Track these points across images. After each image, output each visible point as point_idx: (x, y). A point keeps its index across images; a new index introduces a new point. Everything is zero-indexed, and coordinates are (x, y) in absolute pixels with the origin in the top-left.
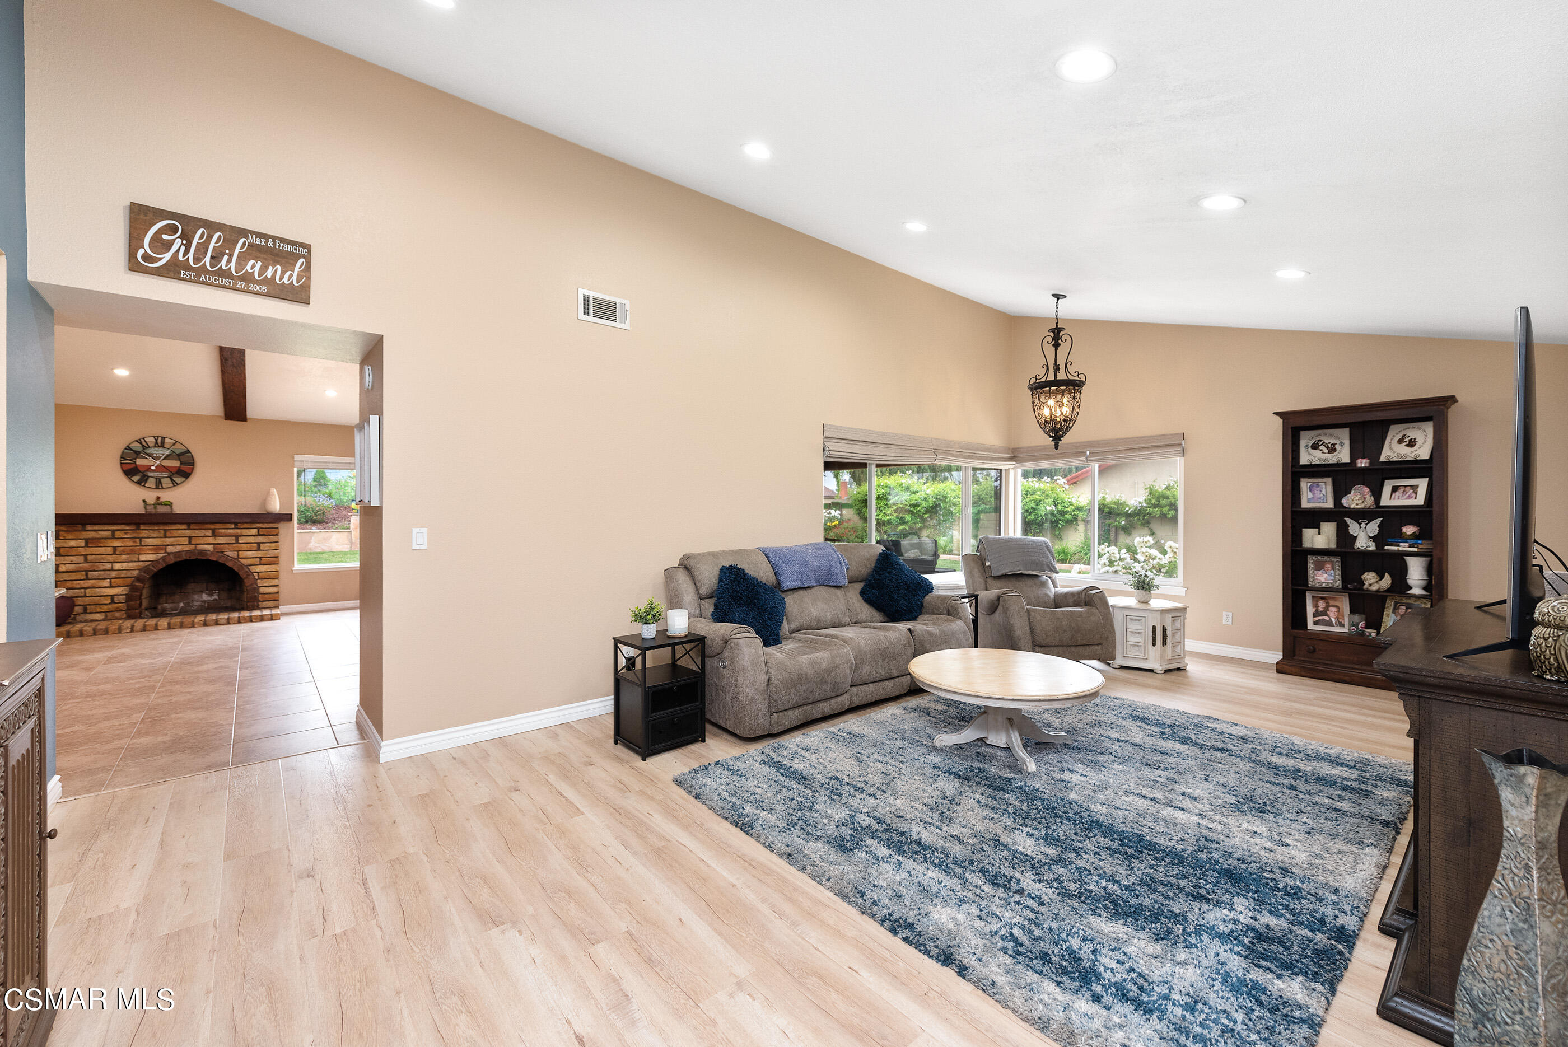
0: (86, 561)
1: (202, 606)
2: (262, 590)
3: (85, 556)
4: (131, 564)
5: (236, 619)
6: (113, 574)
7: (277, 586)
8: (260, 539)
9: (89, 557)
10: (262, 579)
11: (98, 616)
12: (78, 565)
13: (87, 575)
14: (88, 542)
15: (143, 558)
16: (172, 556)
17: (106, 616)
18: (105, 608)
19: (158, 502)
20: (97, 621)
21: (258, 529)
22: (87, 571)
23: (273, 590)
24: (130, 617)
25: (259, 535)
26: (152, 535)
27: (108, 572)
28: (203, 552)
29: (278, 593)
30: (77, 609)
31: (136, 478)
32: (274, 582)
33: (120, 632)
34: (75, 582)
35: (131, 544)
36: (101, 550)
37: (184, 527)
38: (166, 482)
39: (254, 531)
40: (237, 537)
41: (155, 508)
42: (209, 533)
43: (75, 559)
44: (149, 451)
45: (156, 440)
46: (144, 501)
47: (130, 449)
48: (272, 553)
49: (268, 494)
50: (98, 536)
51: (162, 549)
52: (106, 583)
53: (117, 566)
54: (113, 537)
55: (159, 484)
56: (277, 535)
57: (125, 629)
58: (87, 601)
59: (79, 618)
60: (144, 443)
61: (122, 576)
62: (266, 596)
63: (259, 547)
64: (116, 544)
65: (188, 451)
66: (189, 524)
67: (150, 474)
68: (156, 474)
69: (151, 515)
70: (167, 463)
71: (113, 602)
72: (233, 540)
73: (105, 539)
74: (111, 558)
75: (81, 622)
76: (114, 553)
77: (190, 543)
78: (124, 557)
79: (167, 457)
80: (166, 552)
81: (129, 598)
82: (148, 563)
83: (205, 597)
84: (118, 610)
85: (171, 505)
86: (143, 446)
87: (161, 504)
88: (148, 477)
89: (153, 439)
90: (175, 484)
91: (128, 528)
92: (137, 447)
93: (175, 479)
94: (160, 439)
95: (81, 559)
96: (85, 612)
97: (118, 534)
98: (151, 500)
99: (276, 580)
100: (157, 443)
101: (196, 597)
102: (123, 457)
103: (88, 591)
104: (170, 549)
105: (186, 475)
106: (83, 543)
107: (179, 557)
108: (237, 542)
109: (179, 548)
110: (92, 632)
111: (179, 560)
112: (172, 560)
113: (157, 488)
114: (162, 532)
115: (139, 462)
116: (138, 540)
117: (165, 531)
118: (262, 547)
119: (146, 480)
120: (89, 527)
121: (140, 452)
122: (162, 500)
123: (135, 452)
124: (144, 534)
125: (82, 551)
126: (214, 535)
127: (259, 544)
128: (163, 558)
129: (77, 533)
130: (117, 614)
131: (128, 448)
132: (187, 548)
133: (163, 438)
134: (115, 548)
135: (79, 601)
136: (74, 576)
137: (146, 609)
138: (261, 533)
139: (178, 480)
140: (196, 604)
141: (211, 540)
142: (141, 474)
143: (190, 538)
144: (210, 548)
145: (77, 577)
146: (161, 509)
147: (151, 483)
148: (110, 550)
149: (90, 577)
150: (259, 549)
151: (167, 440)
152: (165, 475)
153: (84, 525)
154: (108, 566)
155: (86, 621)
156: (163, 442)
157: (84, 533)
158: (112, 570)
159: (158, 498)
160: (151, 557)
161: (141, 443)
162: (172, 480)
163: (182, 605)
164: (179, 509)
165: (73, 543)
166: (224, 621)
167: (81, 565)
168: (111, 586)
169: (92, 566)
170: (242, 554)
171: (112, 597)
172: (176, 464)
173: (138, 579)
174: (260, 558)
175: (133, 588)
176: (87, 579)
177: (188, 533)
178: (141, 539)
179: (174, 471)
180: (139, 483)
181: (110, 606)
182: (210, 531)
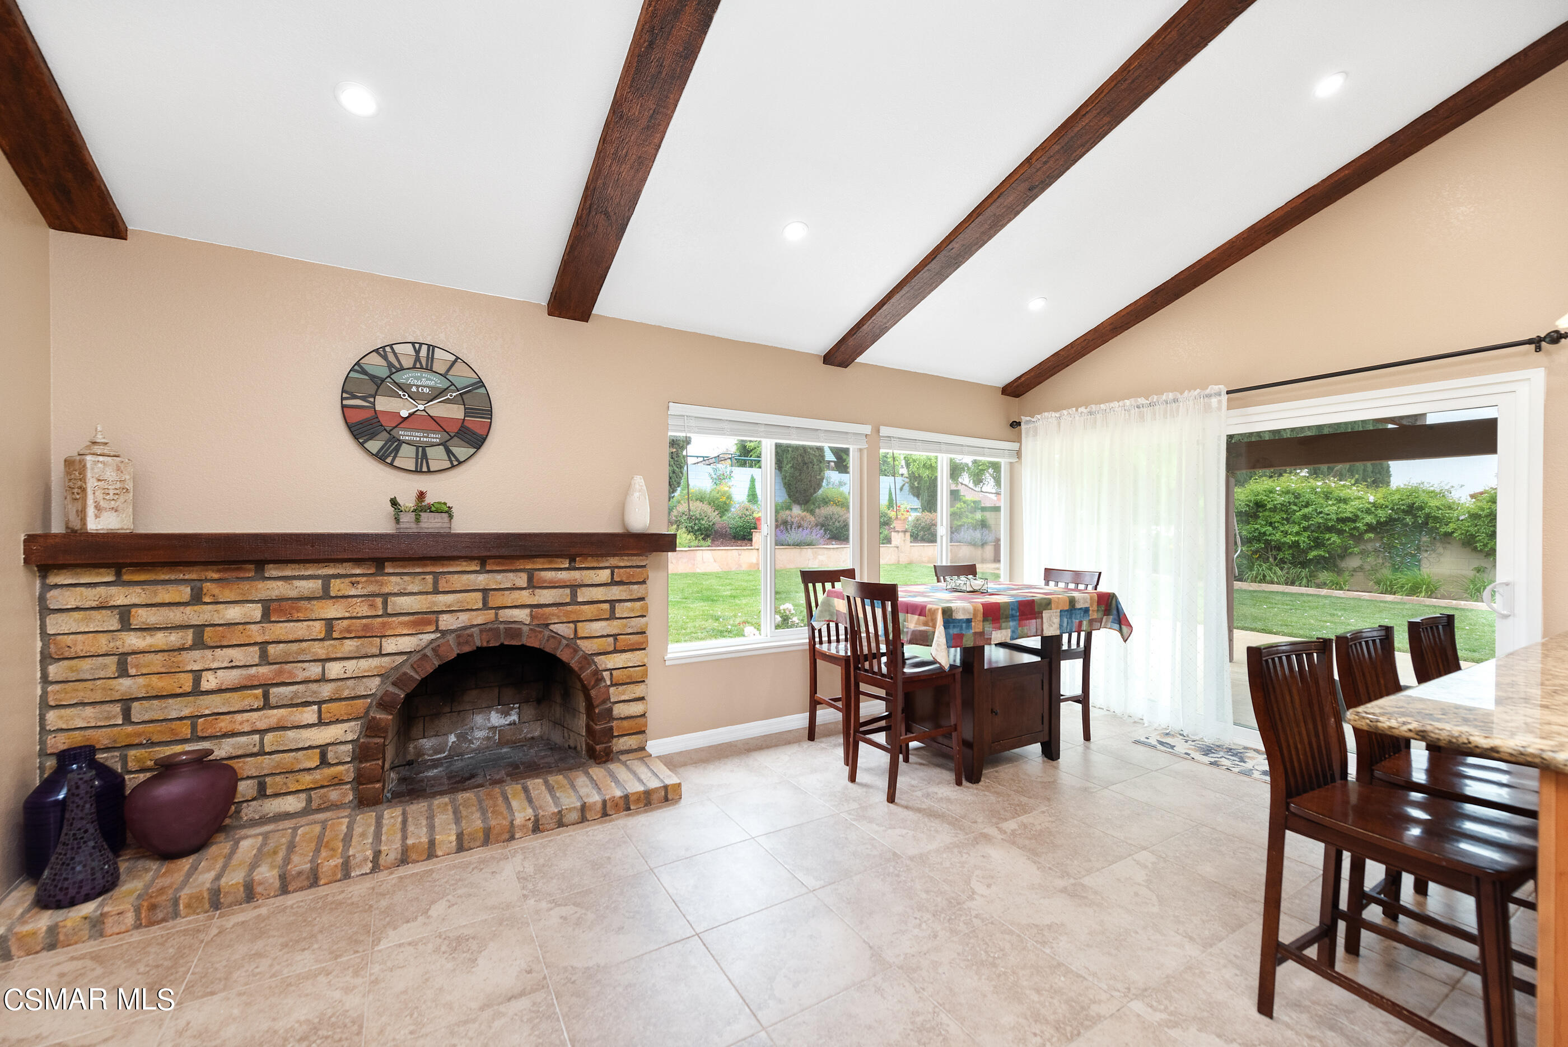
0: (264, 659)
1: (488, 738)
2: (619, 710)
3: (263, 645)
4: (364, 664)
5: (599, 806)
6: (326, 691)
7: (642, 699)
8: (616, 592)
9: (272, 649)
10: (616, 685)
11: (292, 804)
12: (244, 672)
13: (266, 696)
14: (270, 610)
15: (390, 645)
16: (451, 638)
17: (309, 800)
18: (307, 780)
19: (422, 506)
20: (287, 816)
21: (612, 568)
22: (266, 687)
23: (636, 709)
24: (365, 801)
25: (613, 583)
26: (411, 588)
27: (314, 687)
28: (513, 629)
29: (643, 715)
30: (245, 788)
31: (374, 445)
32: (638, 691)
33: (347, 876)
34: (239, 717)
35: (363, 610)
36: (299, 630)
37: (475, 567)
38: (437, 457)
39: (604, 575)
40: (574, 587)
41: (418, 520)
42: (522, 580)
43: (238, 655)
44: (402, 378)
45: (417, 352)
46: (394, 502)
47: (364, 372)
48: (636, 624)
49: (627, 490)
50: (293, 594)
51: (429, 623)
52: (309, 715)
53: (335, 669)
54: (326, 595)
55: (422, 467)
56: (644, 582)
57: (360, 866)
58: (267, 763)
59: (249, 812)
60: (391, 358)
61: (346, 694)
62: (625, 723)
63: (613, 610)
64: (332, 610)
65: (480, 384)
66: (483, 561)
67: (404, 435)
68: (416, 436)
69: (408, 536)
70: (439, 410)
71: (324, 762)
72: (564, 595)
73: (309, 599)
74: (320, 650)
75: (254, 823)
76: (329, 636)
77: (486, 606)
78: (350, 646)
79: (437, 394)
80: (437, 630)
81: (362, 753)
82: (400, 659)
83: (496, 719)
84: (337, 782)
85: (449, 512)
86: (390, 365)
87: (430, 509)
88: (401, 443)
89: (409, 349)
90: (456, 463)
91: (358, 571)
92: (376, 365)
93: (454, 450)
94: (424, 348)
95: (253, 654)
96: (262, 793)
97: (337, 587)
98: (408, 501)
99: (642, 686)
100: (417, 359)
101: (479, 719)
102: (347, 390)
103: (269, 737)
104: (447, 622)
105: (477, 441)
106: (256, 612)
107: (467, 642)
108: (574, 602)
109: (464, 619)
110: (277, 884)
111: (467, 649)
112: (452, 651)
113: (418, 471)
114: (429, 578)
115: (383, 404)
116: (379, 601)
117: (436, 576)
118: (621, 610)
119: (397, 450)
120: (272, 571)
121: (383, 380)
122: (429, 500)
123: (373, 378)
124: (393, 583)
125: (256, 633)
126: (532, 585)
127: (612, 603)
128: (435, 647)
129: (246, 586)
130: (334, 795)
131: (358, 367)
132: (480, 618)
133: (431, 348)
134: (329, 623)
135: (249, 767)
136: (236, 701)
137: (392, 768)
138: (617, 579)
139: (461, 451)
140: (480, 734)
141: (525, 597)
142: (385, 435)
143: (485, 592)
144: (522, 615)
145: (245, 704)
146: (431, 523)
147: (406, 457)
148: (318, 629)
149: (273, 701)
150: (612, 617)
151: (438, 354)
152: (435, 438)
153: (260, 565)
154: (314, 670)
155: (264, 820)
156: (431, 358)
157: (260, 585)
158: (323, 679)
159: (421, 495)
160: (407, 644)
161: (385, 357)
162: (449, 452)
163: (452, 738)
164: (465, 523)
165: (233, 613)
166: (574, 816)
167: (253, 671)
168: (321, 723)
169: (280, 672)
170: (585, 629)
171: (323, 749)
172: (456, 412)
173: (384, 703)
174: (615, 636)
175: (371, 728)
176: (267, 705)
177: (482, 580)
178: (385, 597)
179: (454, 429)
180: (380, 457)
181: (317, 775)
182: (524, 576)
